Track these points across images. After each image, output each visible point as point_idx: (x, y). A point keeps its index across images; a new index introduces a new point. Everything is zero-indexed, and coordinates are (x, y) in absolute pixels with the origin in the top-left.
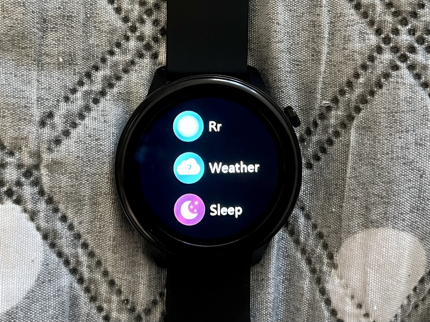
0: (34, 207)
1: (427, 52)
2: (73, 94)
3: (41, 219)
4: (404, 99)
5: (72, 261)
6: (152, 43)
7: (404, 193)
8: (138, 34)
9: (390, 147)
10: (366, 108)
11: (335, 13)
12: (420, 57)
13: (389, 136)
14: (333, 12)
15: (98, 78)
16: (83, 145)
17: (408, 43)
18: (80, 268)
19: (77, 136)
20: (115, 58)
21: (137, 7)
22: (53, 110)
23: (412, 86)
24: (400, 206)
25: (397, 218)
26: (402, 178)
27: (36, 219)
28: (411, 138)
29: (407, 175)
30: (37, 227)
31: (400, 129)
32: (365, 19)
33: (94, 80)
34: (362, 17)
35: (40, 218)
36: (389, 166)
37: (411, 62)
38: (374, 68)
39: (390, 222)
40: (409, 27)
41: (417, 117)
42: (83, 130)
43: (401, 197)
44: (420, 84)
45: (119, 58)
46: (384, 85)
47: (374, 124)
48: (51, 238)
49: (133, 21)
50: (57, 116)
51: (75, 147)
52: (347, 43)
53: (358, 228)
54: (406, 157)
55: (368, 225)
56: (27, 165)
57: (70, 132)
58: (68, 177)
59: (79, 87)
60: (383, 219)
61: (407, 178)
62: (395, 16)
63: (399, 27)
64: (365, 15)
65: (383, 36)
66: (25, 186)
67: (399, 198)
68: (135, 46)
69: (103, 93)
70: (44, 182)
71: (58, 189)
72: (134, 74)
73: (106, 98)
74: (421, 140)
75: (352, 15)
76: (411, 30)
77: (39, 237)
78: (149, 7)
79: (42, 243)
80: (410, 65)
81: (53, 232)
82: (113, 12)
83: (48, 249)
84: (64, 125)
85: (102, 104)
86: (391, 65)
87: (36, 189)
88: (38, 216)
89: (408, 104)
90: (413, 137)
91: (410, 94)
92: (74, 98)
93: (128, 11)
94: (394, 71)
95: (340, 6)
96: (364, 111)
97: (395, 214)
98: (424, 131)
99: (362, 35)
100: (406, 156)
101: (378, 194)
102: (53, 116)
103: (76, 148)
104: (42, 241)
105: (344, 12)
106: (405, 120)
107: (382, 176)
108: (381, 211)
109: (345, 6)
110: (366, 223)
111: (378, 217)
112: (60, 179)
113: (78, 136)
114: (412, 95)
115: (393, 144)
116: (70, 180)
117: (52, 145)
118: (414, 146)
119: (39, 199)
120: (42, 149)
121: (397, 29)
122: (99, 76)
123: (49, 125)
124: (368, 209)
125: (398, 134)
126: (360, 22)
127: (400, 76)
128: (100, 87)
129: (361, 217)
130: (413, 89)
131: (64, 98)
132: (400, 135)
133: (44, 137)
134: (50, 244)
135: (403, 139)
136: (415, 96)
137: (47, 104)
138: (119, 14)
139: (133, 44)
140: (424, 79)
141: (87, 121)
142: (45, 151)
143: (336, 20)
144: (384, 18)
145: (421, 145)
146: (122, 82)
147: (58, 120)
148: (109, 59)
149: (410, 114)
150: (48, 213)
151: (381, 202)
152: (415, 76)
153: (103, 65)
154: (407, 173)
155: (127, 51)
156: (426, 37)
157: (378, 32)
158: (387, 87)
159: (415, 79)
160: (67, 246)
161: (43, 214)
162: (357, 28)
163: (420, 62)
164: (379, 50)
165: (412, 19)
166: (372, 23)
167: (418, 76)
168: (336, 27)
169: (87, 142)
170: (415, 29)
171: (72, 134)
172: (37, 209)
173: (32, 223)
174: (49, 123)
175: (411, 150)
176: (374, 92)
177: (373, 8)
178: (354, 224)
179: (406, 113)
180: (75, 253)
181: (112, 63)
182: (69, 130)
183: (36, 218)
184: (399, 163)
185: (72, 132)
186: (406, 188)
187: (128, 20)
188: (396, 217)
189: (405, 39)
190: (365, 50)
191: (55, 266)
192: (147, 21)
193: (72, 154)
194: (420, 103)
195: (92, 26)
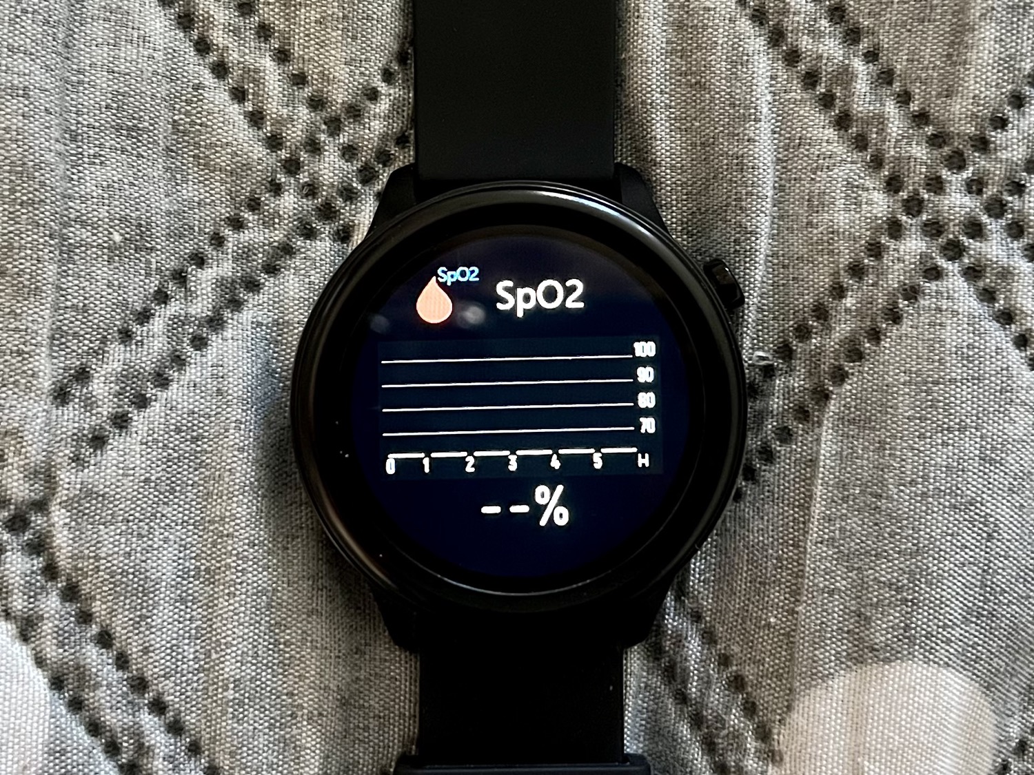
0: (31, 606)
1: (1010, 235)
2: (142, 324)
3: (45, 637)
4: (954, 349)
5: (125, 744)
6: (339, 202)
7: (951, 578)
8: (304, 178)
9: (921, 468)
10: (859, 372)
11: (789, 138)
12: (994, 248)
13: (917, 440)
14: (784, 135)
15: (204, 285)
16: (160, 450)
17: (966, 213)
18: (145, 761)
19: (146, 428)
20: (245, 236)
21: (304, 112)
22: (89, 363)
23: (974, 317)
24: (941, 609)
25: (934, 639)
26: (947, 541)
27: (34, 636)
28: (971, 446)
29: (958, 535)
30: (36, 658)
31: (944, 423)
32: (860, 151)
33: (193, 289)
34: (853, 146)
35: (43, 634)
36: (916, 514)
37: (972, 259)
38: (881, 274)
39: (917, 647)
40: (967, 174)
41: (987, 394)
42: (163, 414)
43: (945, 587)
44: (994, 313)
45: (255, 234)
46: (905, 315)
47: (880, 412)
48: (70, 687)
49: (293, 147)
50: (98, 378)
51: (142, 456)
52: (817, 212)
53: (836, 665)
54: (959, 492)
55: (861, 656)
56: (16, 500)
57: (131, 418)
58: (119, 531)
59: (157, 308)
60: (900, 640)
61: (958, 541)
62: (933, 145)
63: (945, 173)
64: (861, 143)
65: (904, 195)
66: (9, 553)
67: (939, 590)
68: (294, 209)
69: (215, 322)
70: (59, 545)
71: (93, 564)
72: (292, 276)
73: (225, 333)
74: (993, 449)
75: (827, 141)
76: (972, 180)
77: (41, 683)
78: (333, 113)
79: (48, 699)
80: (969, 268)
81: (77, 672)
82: (242, 122)
83: (64, 712)
84: (116, 400)
85: (215, 350)
86: (922, 266)
87: (38, 563)
88: (39, 631)
89: (965, 362)
90: (976, 443)
91: (969, 338)
92: (145, 334)
93: (280, 122)
94: (930, 280)
95: (800, 121)
96: (855, 379)
97: (929, 629)
98: (1001, 428)
99: (853, 192)
100: (958, 489)
101: (889, 580)
102: (88, 378)
103: (143, 459)
104: (47, 691)
105: (809, 135)
106: (958, 402)
107: (898, 537)
108: (897, 621)
109: (812, 121)
110: (856, 652)
111: (889, 636)
112: (99, 536)
113: (150, 429)
114: (975, 341)
115: (927, 459)
116: (123, 540)
117: (83, 450)
118: (976, 465)
119: (42, 587)
120: (59, 460)
121: (940, 177)
122: (205, 280)
123: (77, 400)
124: (863, 617)
125: (940, 435)
126: (849, 159)
127: (945, 294)
128: (210, 306)
129: (843, 638)
130: (977, 326)
131: (120, 332)
132: (945, 438)
133: (64, 430)
134: (70, 701)
135: (950, 448)
136: (981, 344)
137: (75, 348)
138: (259, 129)
139: (289, 202)
140: (1002, 302)
141: (175, 391)
142: (65, 464)
143: (791, 156)
144: (906, 152)
145: (992, 461)
146: (261, 296)
147: (99, 387)
148: (230, 239)
149: (968, 387)
150: (66, 623)
151: (897, 600)
152: (981, 294)
153: (214, 253)
154: (959, 529)
155: (277, 220)
156: (1010, 199)
157: (893, 185)
158: (912, 321)
159: (982, 301)
160: (111, 708)
161: (50, 625)
162: (841, 174)
163: (995, 259)
164: (895, 229)
165: (977, 154)
166: (877, 162)
167: (988, 295)
168: (790, 171)
169: (171, 445)
170: (982, 178)
171: (134, 423)
172: (36, 612)
173: (24, 647)
174: (78, 394)
175: (970, 473)
176: (879, 332)
177: (880, 126)
178: (827, 654)
179: (959, 384)
180: (132, 727)
181: (239, 248)
182: (128, 412)
183: (33, 633)
184: (941, 507)
185: (135, 418)
186: (956, 565)
187: (281, 144)
188: (933, 636)
189: (958, 203)
190: (861, 228)
191: (81, 758)
192: (327, 148)
193: (132, 472)
194: (993, 360)
195: (189, 156)
